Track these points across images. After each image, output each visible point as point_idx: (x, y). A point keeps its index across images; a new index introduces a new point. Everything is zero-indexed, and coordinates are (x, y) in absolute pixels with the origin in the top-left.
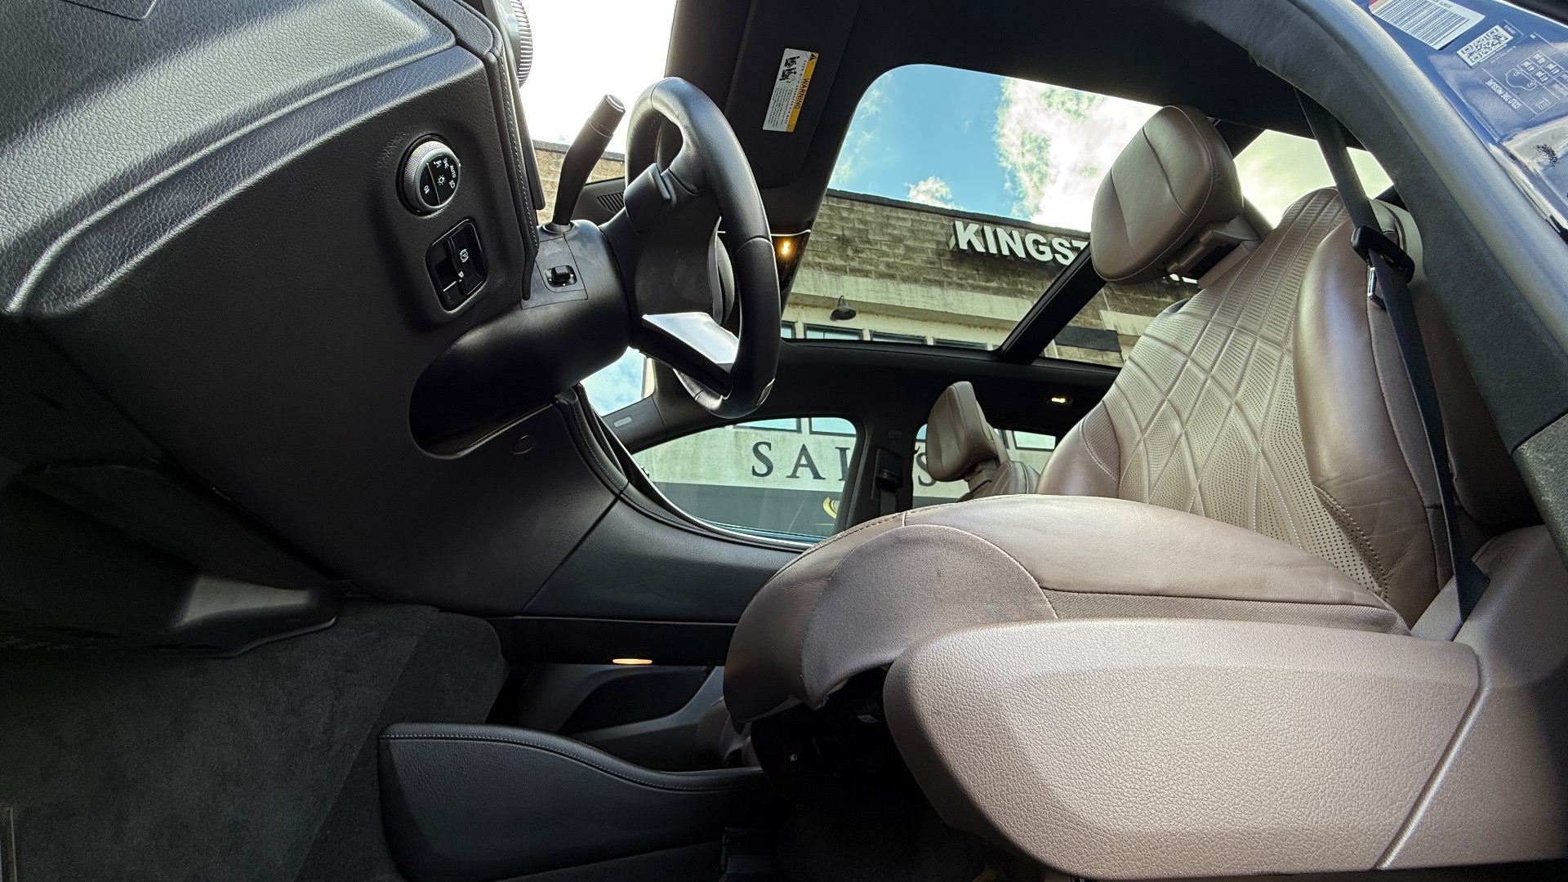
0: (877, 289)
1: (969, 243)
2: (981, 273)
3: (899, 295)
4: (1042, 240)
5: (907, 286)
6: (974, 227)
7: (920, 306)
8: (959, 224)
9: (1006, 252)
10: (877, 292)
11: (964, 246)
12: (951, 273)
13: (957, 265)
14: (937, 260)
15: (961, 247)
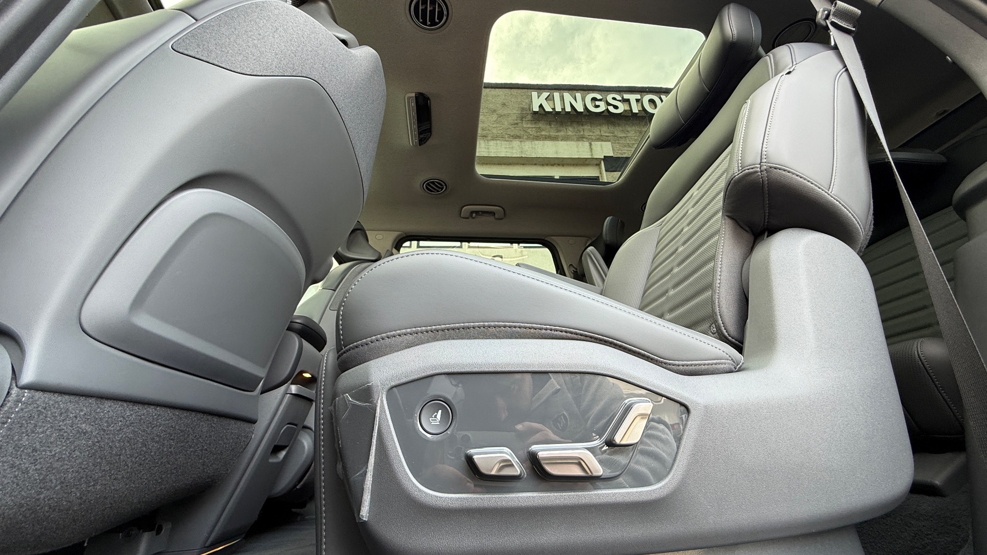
1: (541, 106)
2: (552, 126)
3: (488, 149)
4: (599, 97)
5: (495, 142)
6: (545, 94)
7: (503, 155)
8: (535, 94)
9: (568, 109)
11: (536, 109)
12: (530, 129)
13: (535, 123)
14: (520, 121)
15: (534, 110)
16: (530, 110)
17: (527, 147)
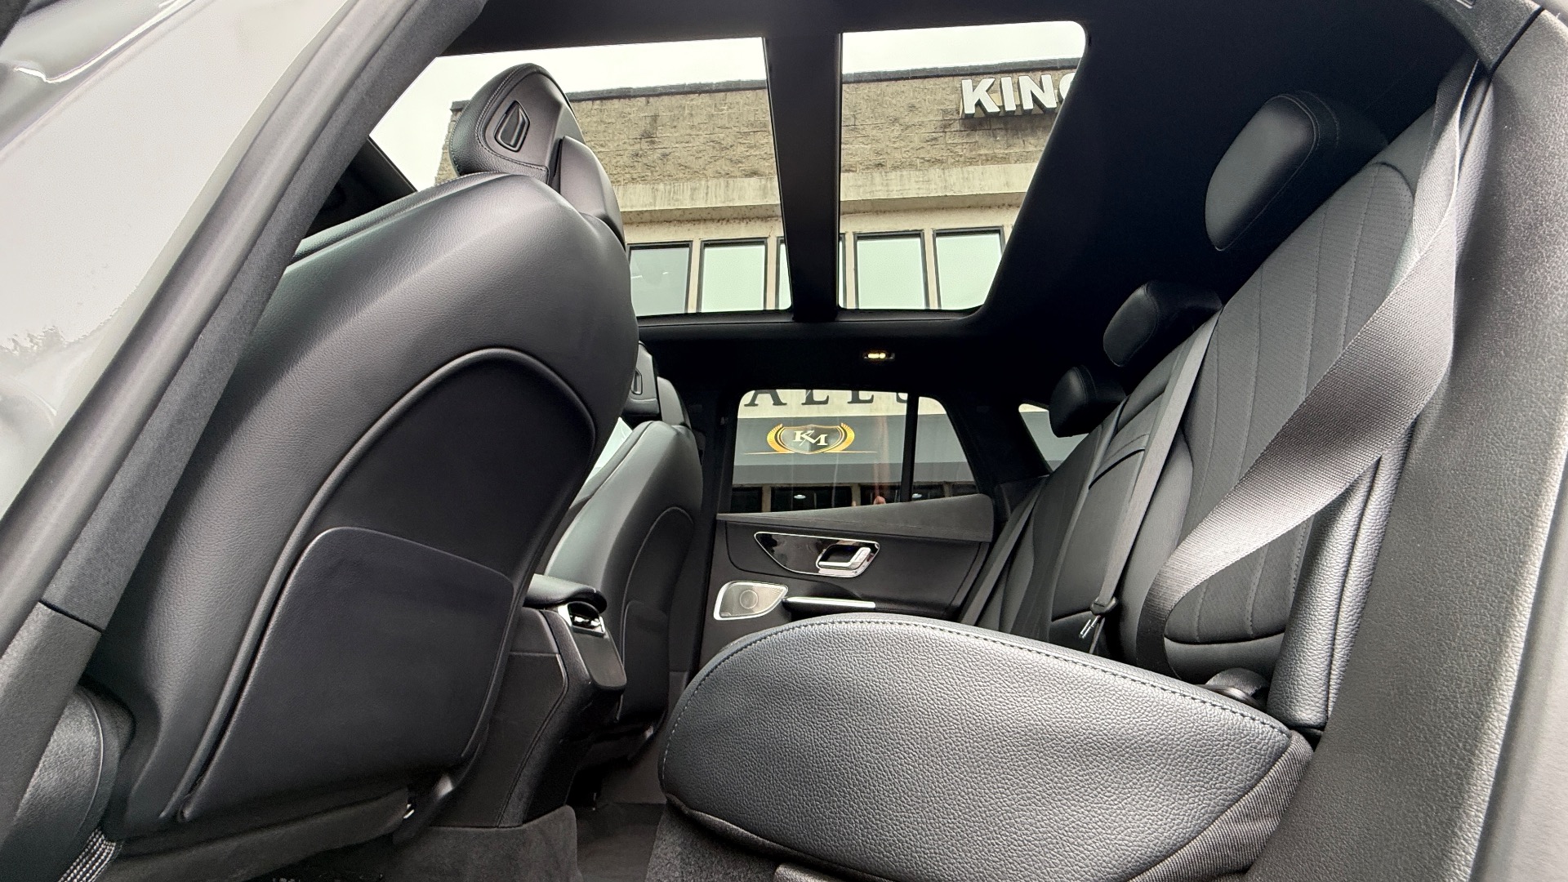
0: (860, 183)
1: (979, 104)
2: (999, 138)
3: (887, 185)
5: (899, 173)
6: (987, 82)
7: (913, 194)
8: (967, 83)
10: (860, 186)
11: (970, 109)
12: (959, 147)
13: (968, 135)
14: (941, 134)
15: (967, 112)
16: (958, 113)
17: (954, 177)
